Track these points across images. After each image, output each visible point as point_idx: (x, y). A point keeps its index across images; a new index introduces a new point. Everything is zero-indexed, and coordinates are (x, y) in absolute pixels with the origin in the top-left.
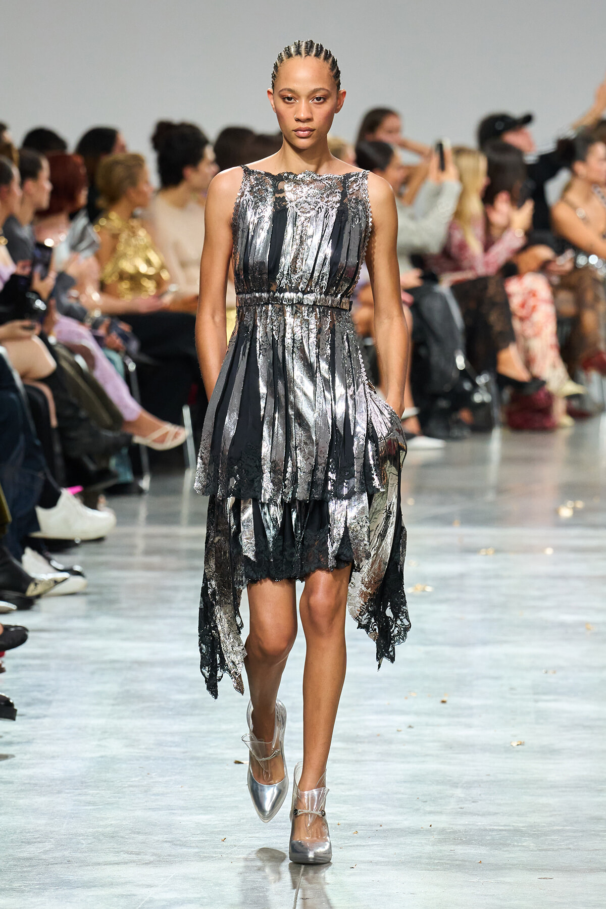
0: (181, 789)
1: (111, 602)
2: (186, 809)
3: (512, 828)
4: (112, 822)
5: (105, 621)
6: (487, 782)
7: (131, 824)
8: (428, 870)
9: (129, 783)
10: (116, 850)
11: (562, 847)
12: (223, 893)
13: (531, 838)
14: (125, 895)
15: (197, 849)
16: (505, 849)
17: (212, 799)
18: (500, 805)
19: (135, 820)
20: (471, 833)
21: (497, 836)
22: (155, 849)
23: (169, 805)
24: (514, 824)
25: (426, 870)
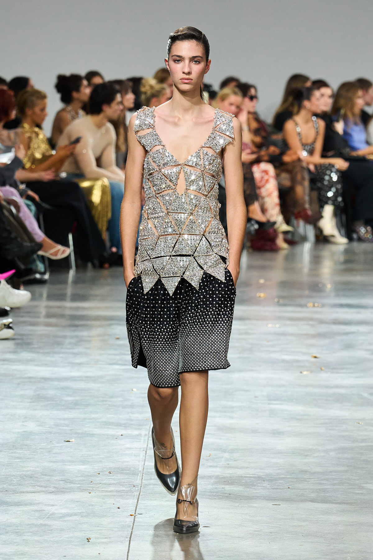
0: (69, 451)
1: (28, 344)
2: (73, 462)
3: (257, 476)
4: (31, 469)
5: (25, 355)
6: (242, 449)
7: (41, 470)
8: (210, 499)
9: (40, 447)
10: (33, 485)
11: (285, 487)
12: (94, 510)
13: (268, 482)
14: (38, 510)
15: (79, 485)
16: (253, 488)
17: (87, 456)
18: (249, 462)
19: (43, 468)
20: (234, 478)
21: (248, 480)
22: (55, 484)
23: (63, 460)
24: (258, 474)
25: (208, 499)
